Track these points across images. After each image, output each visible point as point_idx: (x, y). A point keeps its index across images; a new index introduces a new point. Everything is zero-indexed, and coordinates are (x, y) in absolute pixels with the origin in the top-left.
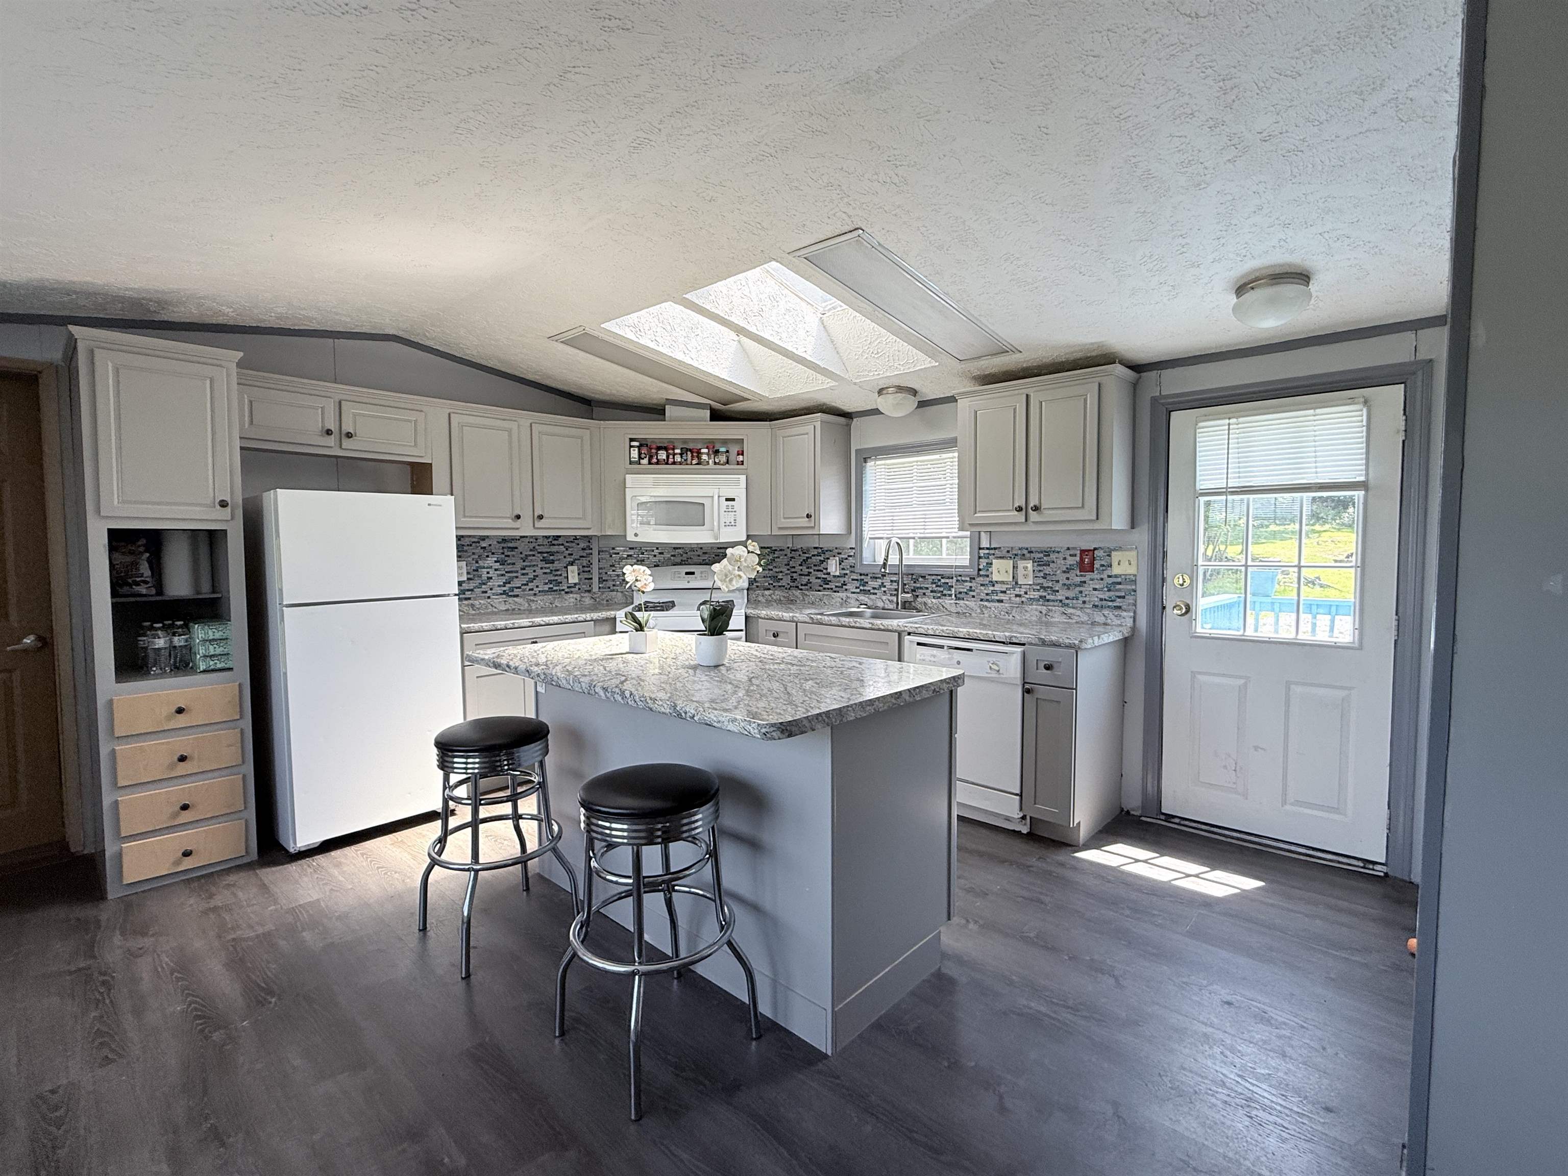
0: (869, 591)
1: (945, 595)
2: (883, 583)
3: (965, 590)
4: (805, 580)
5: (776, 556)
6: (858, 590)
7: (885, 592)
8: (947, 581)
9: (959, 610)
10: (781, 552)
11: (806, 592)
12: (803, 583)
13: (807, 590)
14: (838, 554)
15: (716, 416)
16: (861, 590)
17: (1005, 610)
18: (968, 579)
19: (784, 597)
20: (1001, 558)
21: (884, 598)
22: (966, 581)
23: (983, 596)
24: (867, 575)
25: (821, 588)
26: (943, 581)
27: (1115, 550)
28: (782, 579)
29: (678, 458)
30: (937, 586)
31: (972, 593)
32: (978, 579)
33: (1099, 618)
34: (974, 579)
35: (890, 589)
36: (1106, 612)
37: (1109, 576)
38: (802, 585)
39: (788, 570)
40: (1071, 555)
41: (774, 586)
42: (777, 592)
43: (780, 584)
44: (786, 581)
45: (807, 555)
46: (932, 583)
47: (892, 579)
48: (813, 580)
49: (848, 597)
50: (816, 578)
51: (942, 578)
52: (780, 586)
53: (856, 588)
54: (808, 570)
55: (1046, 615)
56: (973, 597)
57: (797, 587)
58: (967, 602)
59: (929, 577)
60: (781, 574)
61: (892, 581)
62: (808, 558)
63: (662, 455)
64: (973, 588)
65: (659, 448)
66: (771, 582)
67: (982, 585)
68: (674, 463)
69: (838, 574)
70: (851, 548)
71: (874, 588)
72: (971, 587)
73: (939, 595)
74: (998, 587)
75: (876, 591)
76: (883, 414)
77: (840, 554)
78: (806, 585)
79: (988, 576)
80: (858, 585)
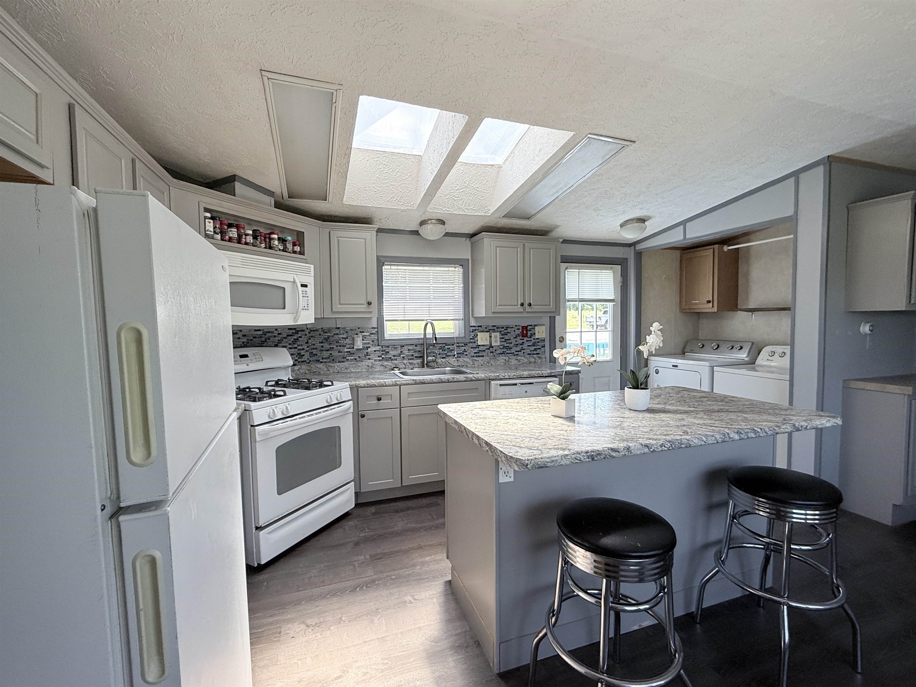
0: (390, 358)
1: (448, 356)
2: (401, 352)
3: (462, 352)
4: (326, 354)
5: (299, 335)
6: (381, 358)
7: (403, 357)
8: (449, 347)
9: (459, 364)
10: (303, 333)
11: (330, 364)
12: (324, 357)
13: (330, 362)
14: (361, 332)
15: (279, 205)
16: (383, 358)
17: (487, 361)
18: (463, 345)
19: (308, 370)
20: (483, 331)
21: (405, 362)
22: (462, 346)
23: (472, 354)
24: (388, 347)
25: (345, 360)
26: (446, 347)
27: (536, 325)
28: (304, 355)
29: (250, 239)
30: (442, 351)
31: (465, 353)
32: (469, 344)
33: (532, 360)
34: (467, 344)
35: (407, 356)
36: (535, 356)
37: (534, 339)
38: (323, 359)
39: (308, 347)
40: (517, 329)
41: (299, 362)
42: (303, 367)
43: (303, 360)
44: (307, 356)
45: (328, 334)
46: (439, 349)
47: (409, 348)
48: (335, 353)
49: (373, 364)
50: (339, 352)
51: (446, 345)
52: (303, 362)
53: (379, 357)
54: (329, 346)
55: (508, 361)
56: (467, 355)
57: (318, 361)
58: (464, 359)
59: (437, 345)
60: (303, 351)
61: (409, 350)
62: (329, 337)
63: (233, 233)
64: (466, 350)
65: (230, 226)
66: (297, 358)
67: (471, 348)
68: (246, 244)
69: (361, 347)
70: (372, 328)
71: (394, 356)
72: (465, 350)
73: (444, 356)
74: (481, 348)
75: (396, 358)
76: (420, 235)
77: (363, 332)
78: (329, 358)
79: (475, 342)
80: (380, 355)
